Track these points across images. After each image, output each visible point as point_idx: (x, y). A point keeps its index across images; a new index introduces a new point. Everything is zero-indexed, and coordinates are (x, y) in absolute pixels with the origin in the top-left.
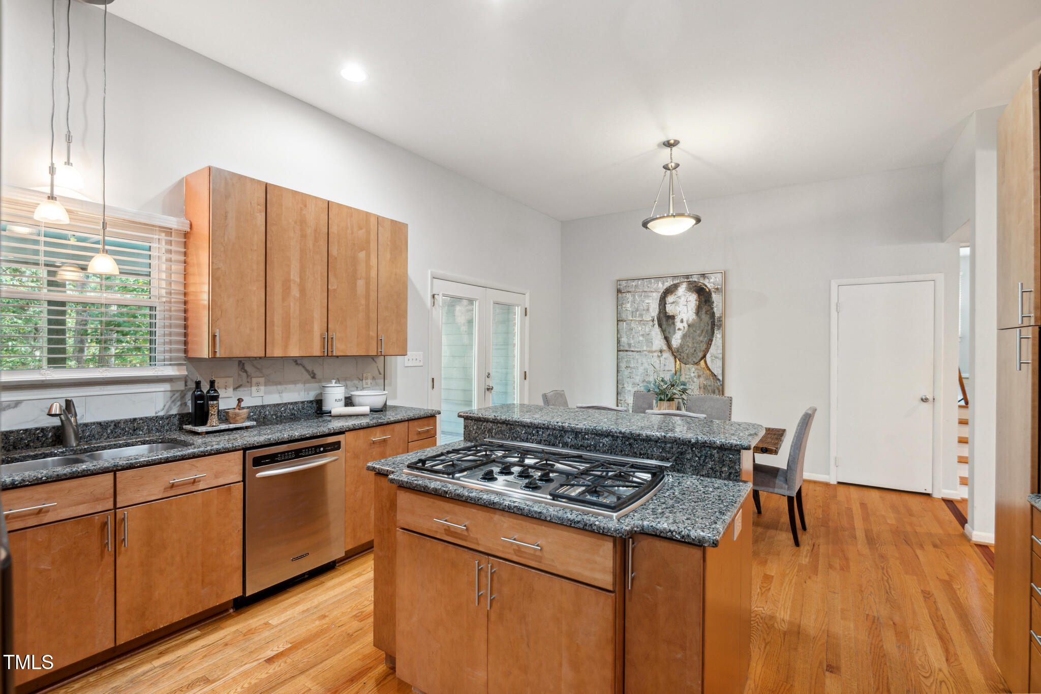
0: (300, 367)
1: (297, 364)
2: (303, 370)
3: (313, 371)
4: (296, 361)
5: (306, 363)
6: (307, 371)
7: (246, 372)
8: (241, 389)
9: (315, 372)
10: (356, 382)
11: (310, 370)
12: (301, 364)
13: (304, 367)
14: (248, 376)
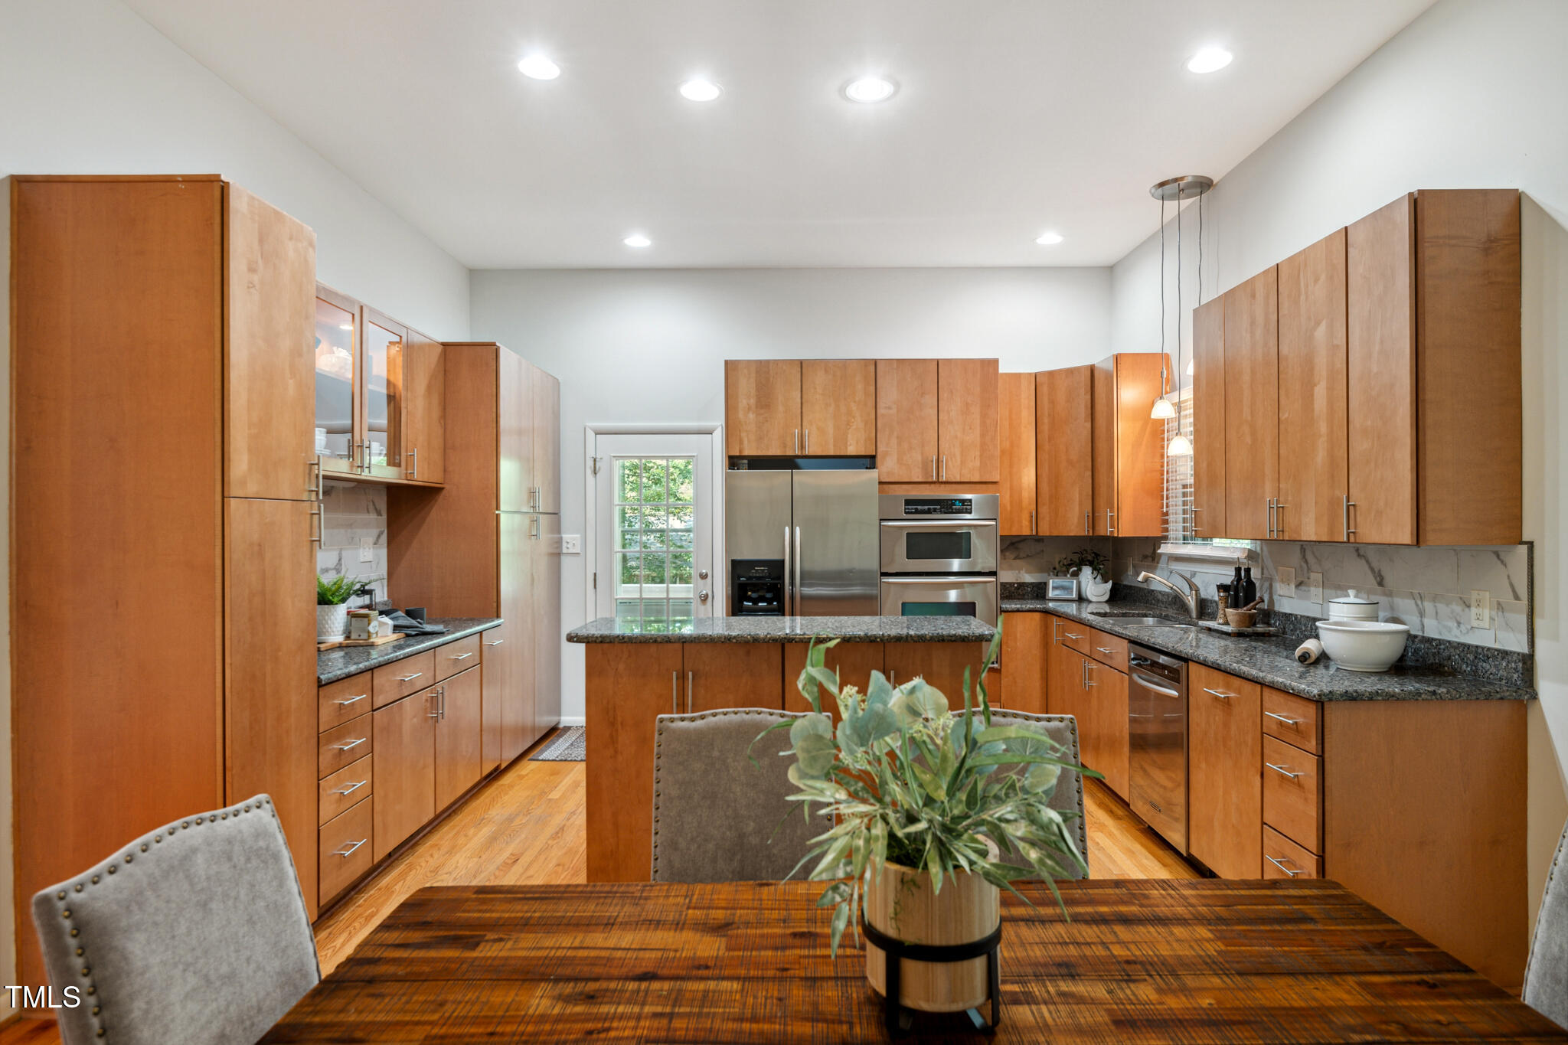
0: (1363, 561)
1: (1359, 555)
2: (1366, 567)
3: (1380, 571)
4: (1357, 550)
5: (1371, 554)
6: (1372, 569)
7: (1306, 562)
8: (1303, 588)
9: (1382, 574)
10: (1457, 608)
11: (1376, 570)
12: (1364, 556)
13: (1367, 562)
14: (1309, 569)
